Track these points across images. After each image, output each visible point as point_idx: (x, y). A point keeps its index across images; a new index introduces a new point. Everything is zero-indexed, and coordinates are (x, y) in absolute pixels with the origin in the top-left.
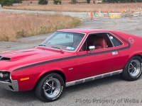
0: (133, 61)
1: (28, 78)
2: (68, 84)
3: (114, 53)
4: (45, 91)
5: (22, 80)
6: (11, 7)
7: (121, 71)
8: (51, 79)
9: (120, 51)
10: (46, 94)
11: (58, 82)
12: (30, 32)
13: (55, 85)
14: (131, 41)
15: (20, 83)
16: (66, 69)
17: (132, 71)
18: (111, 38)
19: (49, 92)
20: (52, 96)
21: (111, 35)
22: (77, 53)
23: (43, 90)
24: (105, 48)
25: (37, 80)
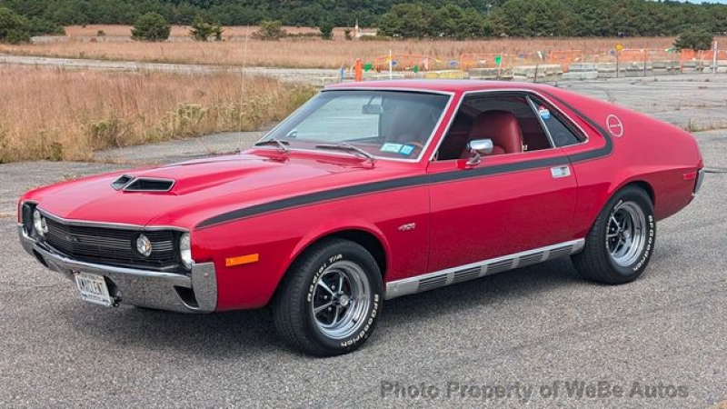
0: (621, 205)
1: (254, 258)
2: (396, 287)
3: (557, 172)
4: (314, 311)
5: (231, 262)
6: (24, 48)
7: (578, 243)
8: (338, 263)
9: (577, 165)
10: (320, 325)
11: (359, 275)
12: (139, 130)
13: (348, 289)
14: (616, 129)
15: (224, 275)
16: (390, 226)
17: (617, 244)
18: (543, 113)
19: (326, 317)
20: (338, 331)
21: (541, 103)
22: (425, 164)
23: (306, 307)
24: (521, 153)
25: (285, 265)
